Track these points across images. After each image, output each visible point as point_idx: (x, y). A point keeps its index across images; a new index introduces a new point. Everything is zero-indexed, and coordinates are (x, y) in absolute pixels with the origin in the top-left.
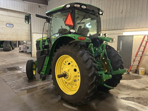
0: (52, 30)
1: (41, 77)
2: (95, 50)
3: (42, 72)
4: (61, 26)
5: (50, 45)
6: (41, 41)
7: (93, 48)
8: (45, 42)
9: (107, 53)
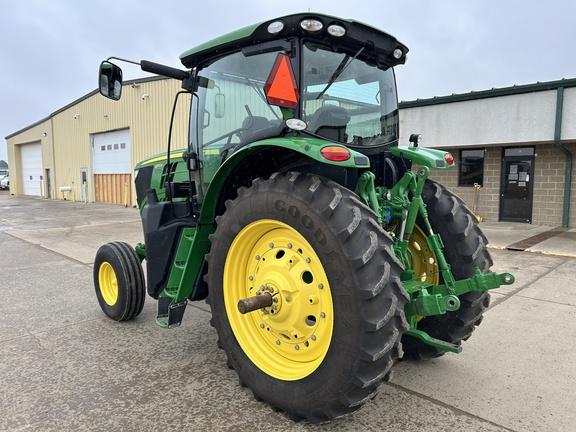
0: (205, 123)
1: (162, 312)
2: (382, 200)
3: (168, 290)
4: (247, 107)
5: (197, 184)
6: (156, 167)
7: (377, 191)
8: (174, 170)
9: (427, 208)
